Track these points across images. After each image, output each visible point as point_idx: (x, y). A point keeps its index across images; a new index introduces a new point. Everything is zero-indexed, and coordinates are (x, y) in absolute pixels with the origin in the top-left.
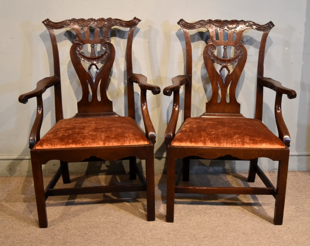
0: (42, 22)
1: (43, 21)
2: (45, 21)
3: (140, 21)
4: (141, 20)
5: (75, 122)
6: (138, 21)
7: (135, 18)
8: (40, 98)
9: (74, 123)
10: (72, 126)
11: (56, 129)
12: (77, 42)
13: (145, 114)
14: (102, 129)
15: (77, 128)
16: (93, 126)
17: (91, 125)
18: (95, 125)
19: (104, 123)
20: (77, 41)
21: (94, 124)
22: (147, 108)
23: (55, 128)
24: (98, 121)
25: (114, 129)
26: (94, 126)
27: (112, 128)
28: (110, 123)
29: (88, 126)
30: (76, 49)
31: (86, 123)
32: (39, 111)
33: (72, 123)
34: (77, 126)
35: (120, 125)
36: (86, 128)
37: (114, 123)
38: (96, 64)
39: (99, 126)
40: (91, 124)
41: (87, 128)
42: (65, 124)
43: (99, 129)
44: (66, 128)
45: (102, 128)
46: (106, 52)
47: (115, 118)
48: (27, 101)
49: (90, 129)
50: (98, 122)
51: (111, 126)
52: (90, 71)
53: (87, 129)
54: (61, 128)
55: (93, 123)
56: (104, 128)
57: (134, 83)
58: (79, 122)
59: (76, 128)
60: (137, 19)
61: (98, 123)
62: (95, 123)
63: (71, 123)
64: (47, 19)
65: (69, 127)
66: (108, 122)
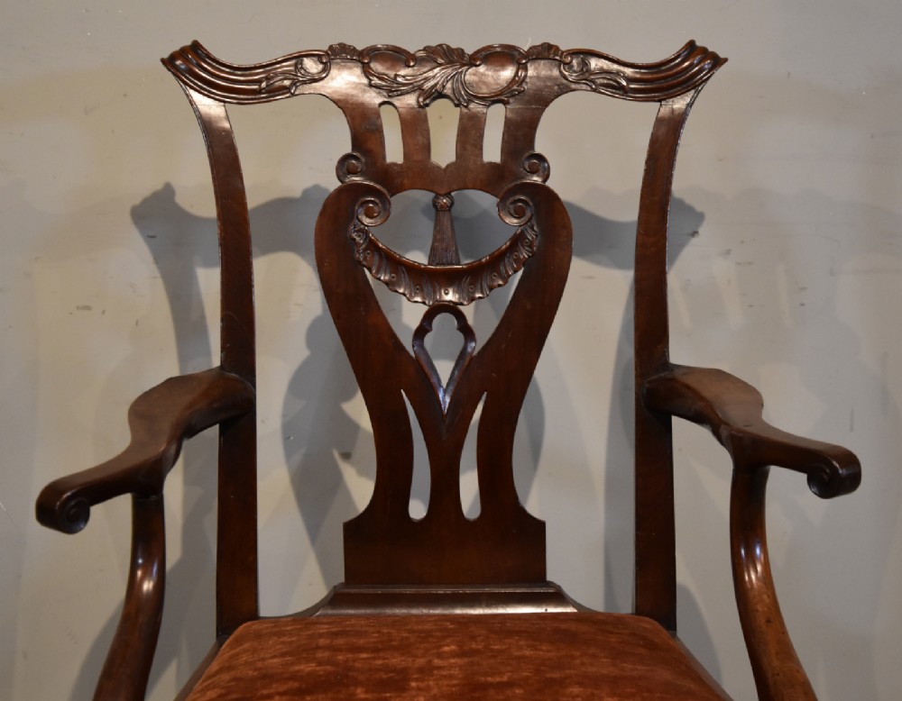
0: (163, 61)
1: (166, 56)
2: (182, 53)
3: (717, 61)
4: (726, 60)
5: (340, 641)
6: (707, 64)
7: (691, 48)
8: (153, 498)
9: (337, 650)
10: (329, 668)
11: (236, 679)
12: (357, 179)
13: (759, 608)
14: (509, 692)
15: (361, 677)
16: (451, 666)
17: (437, 662)
18: (460, 667)
19: (517, 653)
20: (355, 173)
21: (453, 655)
22: (767, 578)
23: (226, 677)
24: (473, 638)
25: (576, 690)
26: (455, 672)
27: (562, 683)
28: (546, 651)
29: (421, 670)
30: (352, 216)
31: (404, 648)
32: (139, 573)
33: (325, 648)
34: (357, 665)
35: (604, 667)
36: (413, 684)
37: (573, 658)
38: (461, 307)
39: (486, 674)
40: (440, 656)
41: (422, 685)
42: (283, 655)
43: (492, 692)
44: (293, 677)
45: (510, 684)
46: (517, 240)
47: (572, 626)
48: (85, 517)
49: (435, 691)
50: (474, 646)
51: (556, 675)
52: (422, 347)
53: (419, 689)
54: (268, 677)
55: (446, 649)
56: (520, 686)
57: (678, 423)
58: (362, 642)
59: (357, 683)
60: (704, 51)
61: (477, 652)
62: (461, 654)
63: (318, 648)
64: (189, 43)
65: (310, 674)
66: (534, 648)
